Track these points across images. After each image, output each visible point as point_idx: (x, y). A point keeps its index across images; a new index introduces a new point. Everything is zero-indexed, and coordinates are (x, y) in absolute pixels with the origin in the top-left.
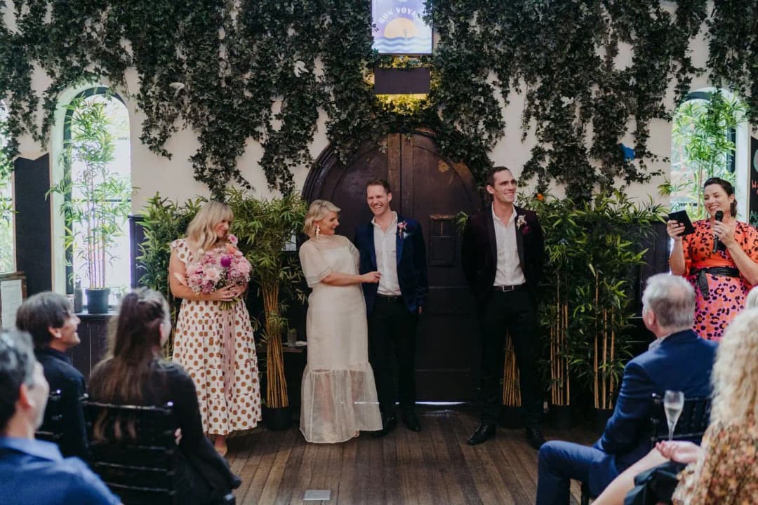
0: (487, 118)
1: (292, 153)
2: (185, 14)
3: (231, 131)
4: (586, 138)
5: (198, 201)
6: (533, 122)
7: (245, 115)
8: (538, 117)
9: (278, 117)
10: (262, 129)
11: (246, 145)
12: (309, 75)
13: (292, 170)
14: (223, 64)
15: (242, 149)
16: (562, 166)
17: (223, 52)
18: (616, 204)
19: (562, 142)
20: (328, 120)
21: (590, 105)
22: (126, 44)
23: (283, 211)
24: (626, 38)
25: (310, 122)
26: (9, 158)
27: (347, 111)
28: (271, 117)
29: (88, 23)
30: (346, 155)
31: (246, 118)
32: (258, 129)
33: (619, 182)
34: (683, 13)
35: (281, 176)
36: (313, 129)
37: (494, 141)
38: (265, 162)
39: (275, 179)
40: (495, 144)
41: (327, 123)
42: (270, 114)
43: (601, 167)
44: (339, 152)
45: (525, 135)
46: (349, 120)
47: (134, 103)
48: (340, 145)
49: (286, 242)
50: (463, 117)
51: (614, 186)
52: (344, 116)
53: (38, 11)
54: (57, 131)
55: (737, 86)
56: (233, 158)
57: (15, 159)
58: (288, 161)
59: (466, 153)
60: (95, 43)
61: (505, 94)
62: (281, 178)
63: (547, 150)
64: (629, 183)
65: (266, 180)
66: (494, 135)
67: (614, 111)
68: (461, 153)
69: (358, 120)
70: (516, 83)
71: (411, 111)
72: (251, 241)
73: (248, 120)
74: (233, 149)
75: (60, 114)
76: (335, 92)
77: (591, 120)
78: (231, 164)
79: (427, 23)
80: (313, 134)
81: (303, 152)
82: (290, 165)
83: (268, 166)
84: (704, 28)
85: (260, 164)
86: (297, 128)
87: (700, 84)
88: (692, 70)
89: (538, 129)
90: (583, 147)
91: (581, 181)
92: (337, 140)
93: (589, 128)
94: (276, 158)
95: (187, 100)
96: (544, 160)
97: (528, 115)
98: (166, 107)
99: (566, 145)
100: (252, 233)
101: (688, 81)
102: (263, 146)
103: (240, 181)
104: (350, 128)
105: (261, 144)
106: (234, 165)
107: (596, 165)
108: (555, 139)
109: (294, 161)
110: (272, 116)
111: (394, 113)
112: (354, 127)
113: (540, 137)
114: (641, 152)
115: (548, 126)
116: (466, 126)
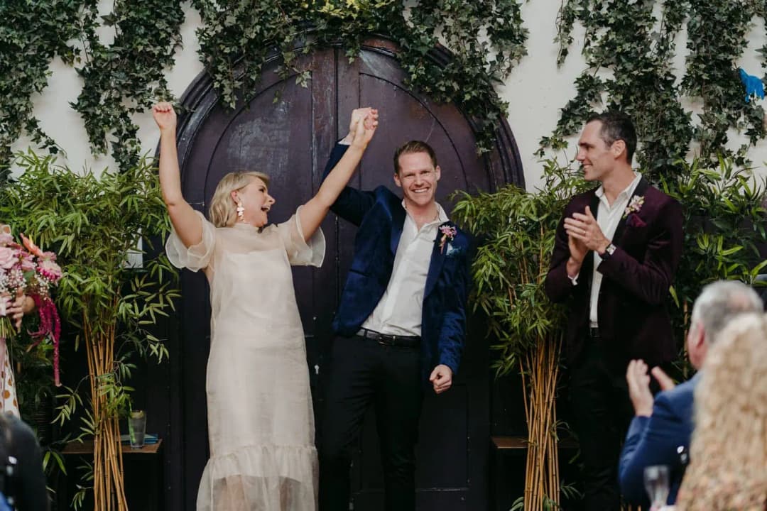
0: (493, 21)
1: (135, 87)
3: (22, 46)
4: (674, 60)
6: (578, 29)
7: (49, 18)
8: (586, 21)
9: (109, 21)
11: (50, 73)
13: (135, 119)
15: (42, 80)
16: (631, 111)
18: (720, 179)
19: (629, 66)
20: (203, 27)
23: (124, 195)
25: (169, 30)
27: (236, 11)
28: (96, 21)
30: (236, 91)
31: (50, 23)
32: (72, 43)
33: (736, 140)
35: (115, 130)
36: (173, 42)
37: (507, 64)
38: (86, 103)
39: (103, 135)
40: (509, 70)
41: (201, 33)
42: (94, 16)
43: (702, 113)
44: (222, 86)
45: (564, 53)
46: (241, 26)
48: (223, 73)
49: (129, 250)
50: (449, 22)
51: (727, 147)
52: (231, 20)
56: (27, 95)
58: (128, 103)
59: (456, 87)
62: (114, 134)
63: (604, 81)
64: (754, 141)
65: (87, 137)
66: (506, 54)
67: (723, 10)
68: (447, 87)
69: (258, 27)
71: (354, 11)
72: (66, 248)
73: (55, 27)
74: (25, 81)
77: (684, 26)
78: (23, 109)
80: (173, 52)
81: (154, 85)
82: (132, 110)
83: (90, 110)
85: (75, 106)
86: (146, 41)
89: (588, 43)
90: (668, 74)
91: (666, 137)
92: (219, 62)
93: (681, 41)
94: (104, 96)
96: (598, 101)
97: (568, 17)
99: (636, 73)
100: (69, 234)
102: (82, 73)
103: (37, 139)
104: (243, 41)
105: (77, 69)
106: (28, 110)
107: (694, 109)
108: (619, 62)
109: (142, 102)
110: (99, 20)
111: (323, 15)
112: (250, 40)
113: (591, 57)
115: (606, 38)
116: (454, 38)
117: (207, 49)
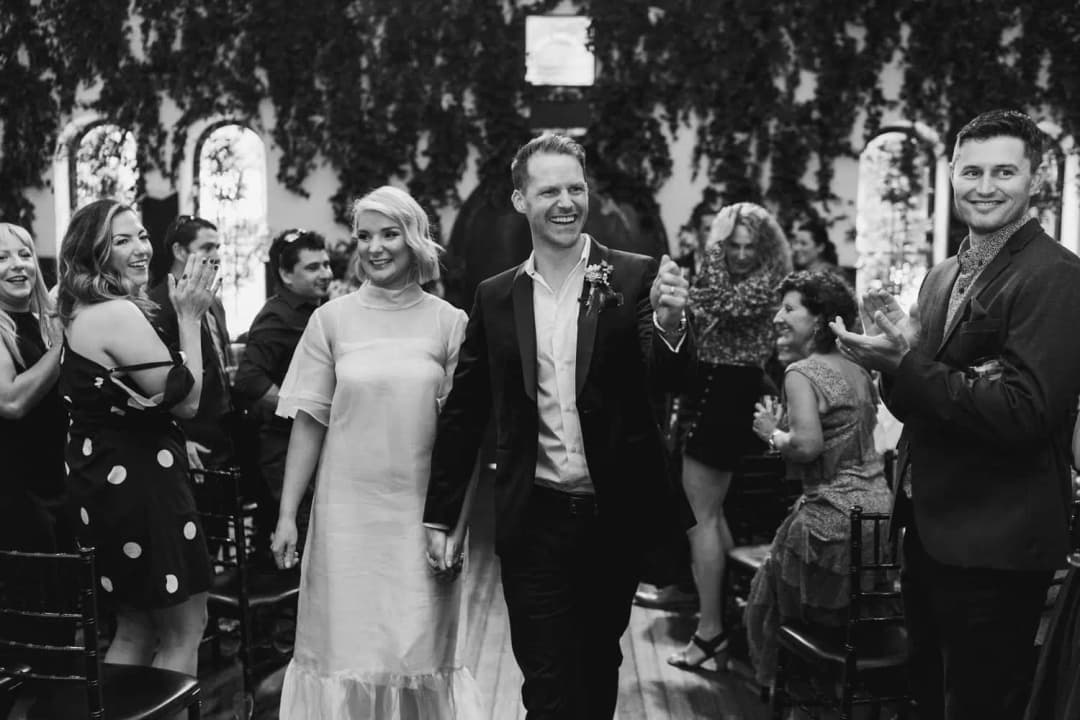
0: (653, 155)
1: (439, 193)
2: (324, 41)
4: (762, 178)
5: (338, 246)
6: (704, 161)
7: (389, 152)
8: (709, 154)
9: (425, 154)
10: (407, 167)
12: (458, 108)
13: (439, 212)
14: (364, 96)
17: (365, 83)
20: (479, 158)
21: (768, 141)
22: (261, 74)
24: (810, 67)
25: (459, 159)
26: (137, 196)
28: (417, 153)
29: (221, 50)
31: (390, 155)
32: (403, 167)
34: (873, 39)
36: (462, 167)
37: (661, 181)
40: (662, 184)
41: (478, 161)
42: (415, 151)
44: (490, 193)
45: (695, 174)
47: (270, 140)
52: (495, 153)
53: (166, 37)
54: (186, 167)
55: (932, 120)
57: (141, 198)
58: (434, 203)
60: (228, 73)
61: (674, 128)
66: (660, 175)
67: (794, 148)
70: (686, 118)
73: (392, 157)
75: (189, 150)
76: (488, 127)
77: (769, 158)
79: (588, 50)
80: (462, 173)
81: (451, 192)
84: (898, 56)
86: (445, 166)
87: (892, 118)
88: (884, 102)
89: (710, 168)
92: (488, 179)
93: (767, 167)
95: (326, 135)
97: (698, 152)
98: (303, 142)
101: (879, 114)
102: (409, 184)
105: (406, 183)
108: (729, 179)
109: (442, 202)
113: (712, 176)
114: (825, 194)
115: (721, 165)
117: (483, 171)
